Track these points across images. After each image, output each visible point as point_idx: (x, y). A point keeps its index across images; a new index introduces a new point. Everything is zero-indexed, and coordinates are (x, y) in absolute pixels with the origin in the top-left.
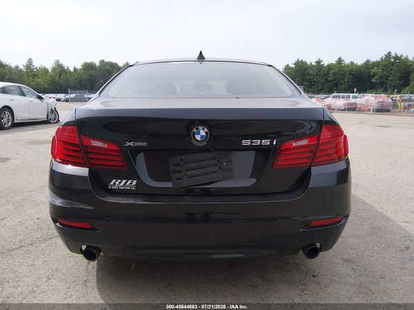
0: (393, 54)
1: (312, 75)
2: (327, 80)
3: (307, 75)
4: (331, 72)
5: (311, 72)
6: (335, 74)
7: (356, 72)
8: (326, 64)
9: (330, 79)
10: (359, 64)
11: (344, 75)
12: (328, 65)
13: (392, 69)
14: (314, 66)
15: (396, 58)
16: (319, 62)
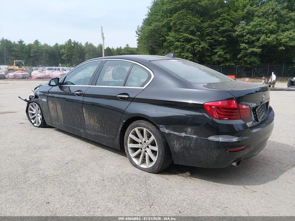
0: (73, 41)
1: (17, 52)
2: (29, 56)
3: (13, 51)
4: (32, 50)
5: (16, 49)
6: (35, 52)
7: (50, 51)
8: (27, 44)
9: (32, 55)
10: (51, 46)
11: (42, 53)
12: (29, 45)
13: (73, 51)
14: (17, 44)
15: (75, 44)
16: (21, 42)
